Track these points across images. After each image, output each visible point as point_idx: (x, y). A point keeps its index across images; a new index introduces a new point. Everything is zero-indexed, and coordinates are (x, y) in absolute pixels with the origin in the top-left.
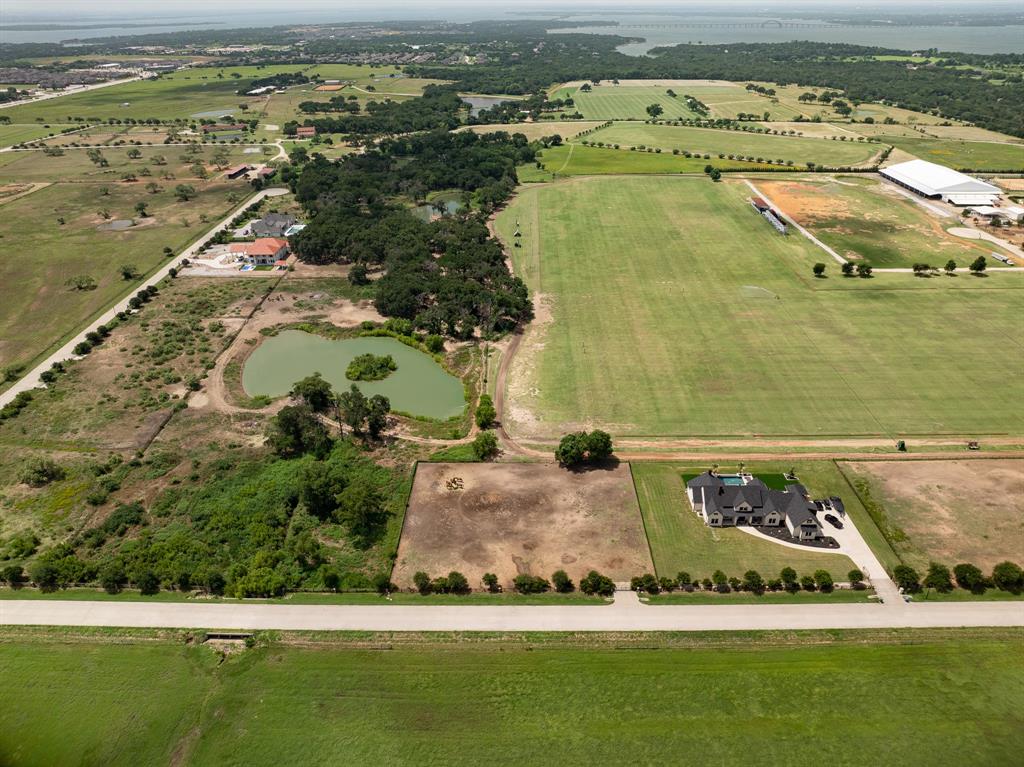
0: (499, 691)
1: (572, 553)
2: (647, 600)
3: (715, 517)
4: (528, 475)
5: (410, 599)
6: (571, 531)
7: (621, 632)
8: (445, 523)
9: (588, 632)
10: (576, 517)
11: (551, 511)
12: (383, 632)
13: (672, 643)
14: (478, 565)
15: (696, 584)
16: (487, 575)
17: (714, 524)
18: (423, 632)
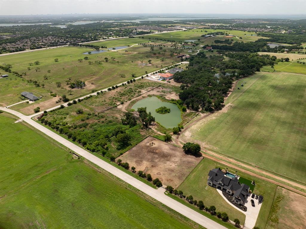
0: (110, 194)
1: (161, 173)
2: (167, 193)
3: (210, 182)
4: (172, 149)
5: (115, 165)
6: (167, 167)
7: (150, 197)
8: (140, 152)
9: (143, 192)
10: (173, 165)
11: (168, 160)
12: (102, 168)
13: (161, 207)
14: (137, 165)
15: (184, 197)
16: (133, 167)
17: (209, 184)
18: (109, 173)
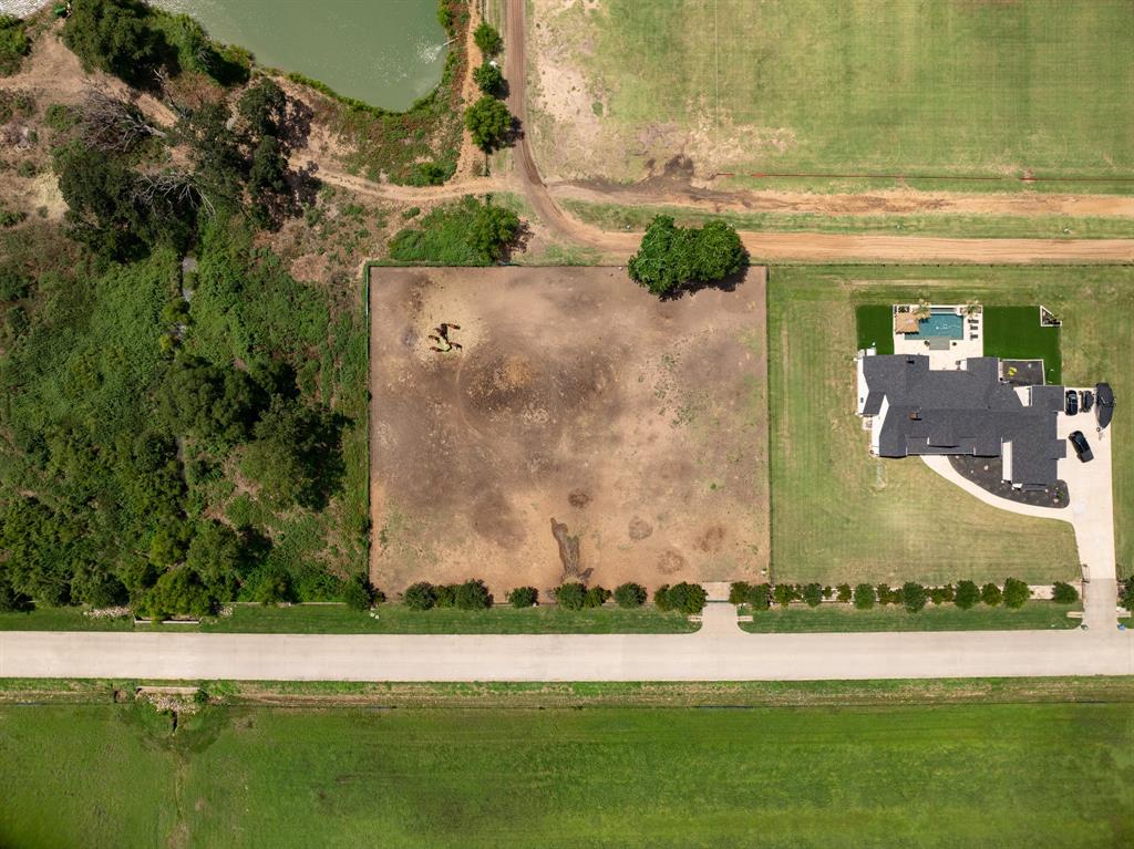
1: (646, 515)
2: (749, 620)
4: (577, 305)
6: (647, 462)
7: (704, 683)
8: (437, 440)
9: (660, 683)
10: (658, 425)
12: (377, 683)
18: (431, 683)
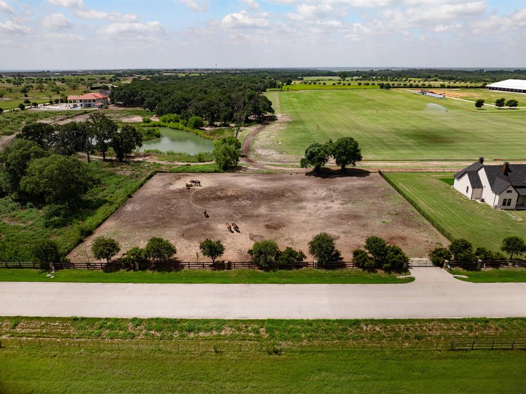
3: (507, 196)
5: (89, 276)
6: (326, 215)
8: (169, 209)
10: (330, 204)
11: (300, 200)
16: (208, 241)
17: (506, 207)
